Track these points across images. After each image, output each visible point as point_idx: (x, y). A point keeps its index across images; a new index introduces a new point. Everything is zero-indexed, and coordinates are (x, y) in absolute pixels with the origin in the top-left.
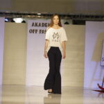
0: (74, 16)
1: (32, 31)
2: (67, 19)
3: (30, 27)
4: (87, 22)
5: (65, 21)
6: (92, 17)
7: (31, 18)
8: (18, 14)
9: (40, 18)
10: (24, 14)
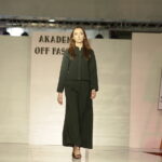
0: (112, 24)
1: (39, 51)
2: (100, 29)
3: (36, 44)
4: (134, 35)
5: (97, 33)
6: (144, 25)
7: (38, 28)
8: (15, 21)
9: (54, 28)
10: (26, 21)
